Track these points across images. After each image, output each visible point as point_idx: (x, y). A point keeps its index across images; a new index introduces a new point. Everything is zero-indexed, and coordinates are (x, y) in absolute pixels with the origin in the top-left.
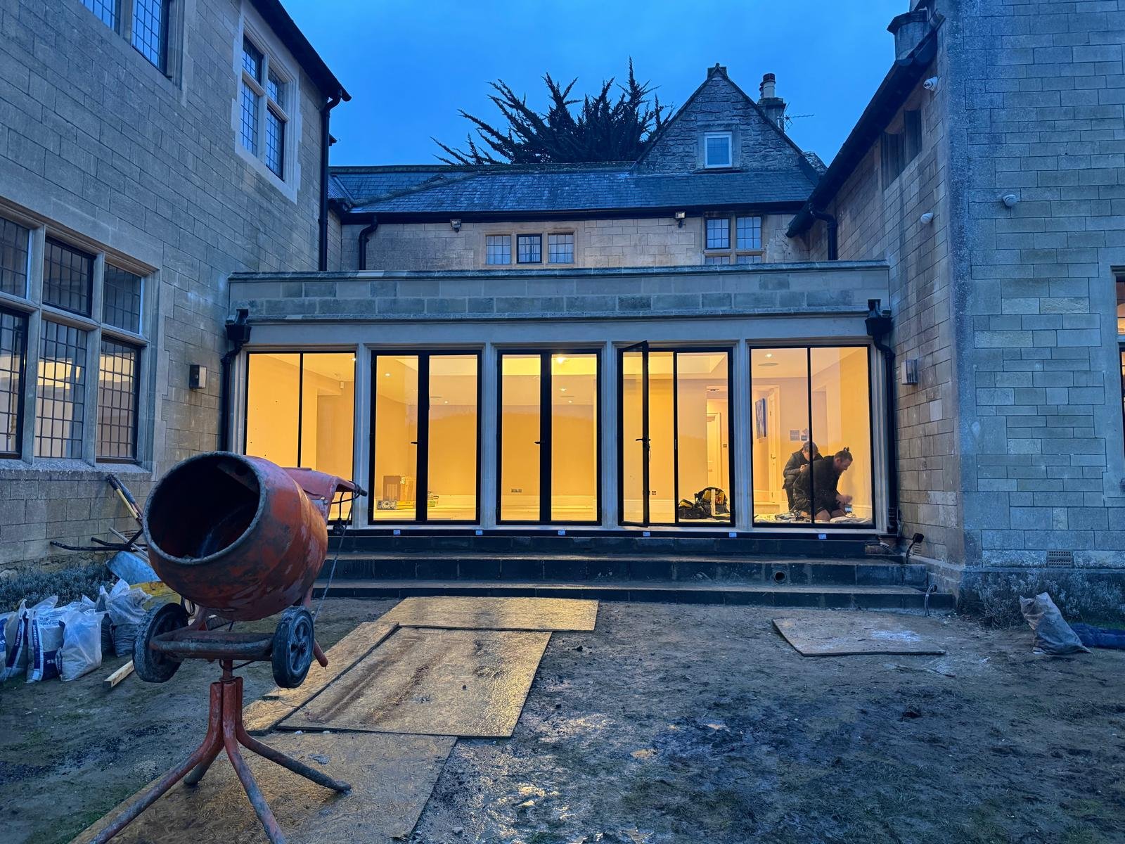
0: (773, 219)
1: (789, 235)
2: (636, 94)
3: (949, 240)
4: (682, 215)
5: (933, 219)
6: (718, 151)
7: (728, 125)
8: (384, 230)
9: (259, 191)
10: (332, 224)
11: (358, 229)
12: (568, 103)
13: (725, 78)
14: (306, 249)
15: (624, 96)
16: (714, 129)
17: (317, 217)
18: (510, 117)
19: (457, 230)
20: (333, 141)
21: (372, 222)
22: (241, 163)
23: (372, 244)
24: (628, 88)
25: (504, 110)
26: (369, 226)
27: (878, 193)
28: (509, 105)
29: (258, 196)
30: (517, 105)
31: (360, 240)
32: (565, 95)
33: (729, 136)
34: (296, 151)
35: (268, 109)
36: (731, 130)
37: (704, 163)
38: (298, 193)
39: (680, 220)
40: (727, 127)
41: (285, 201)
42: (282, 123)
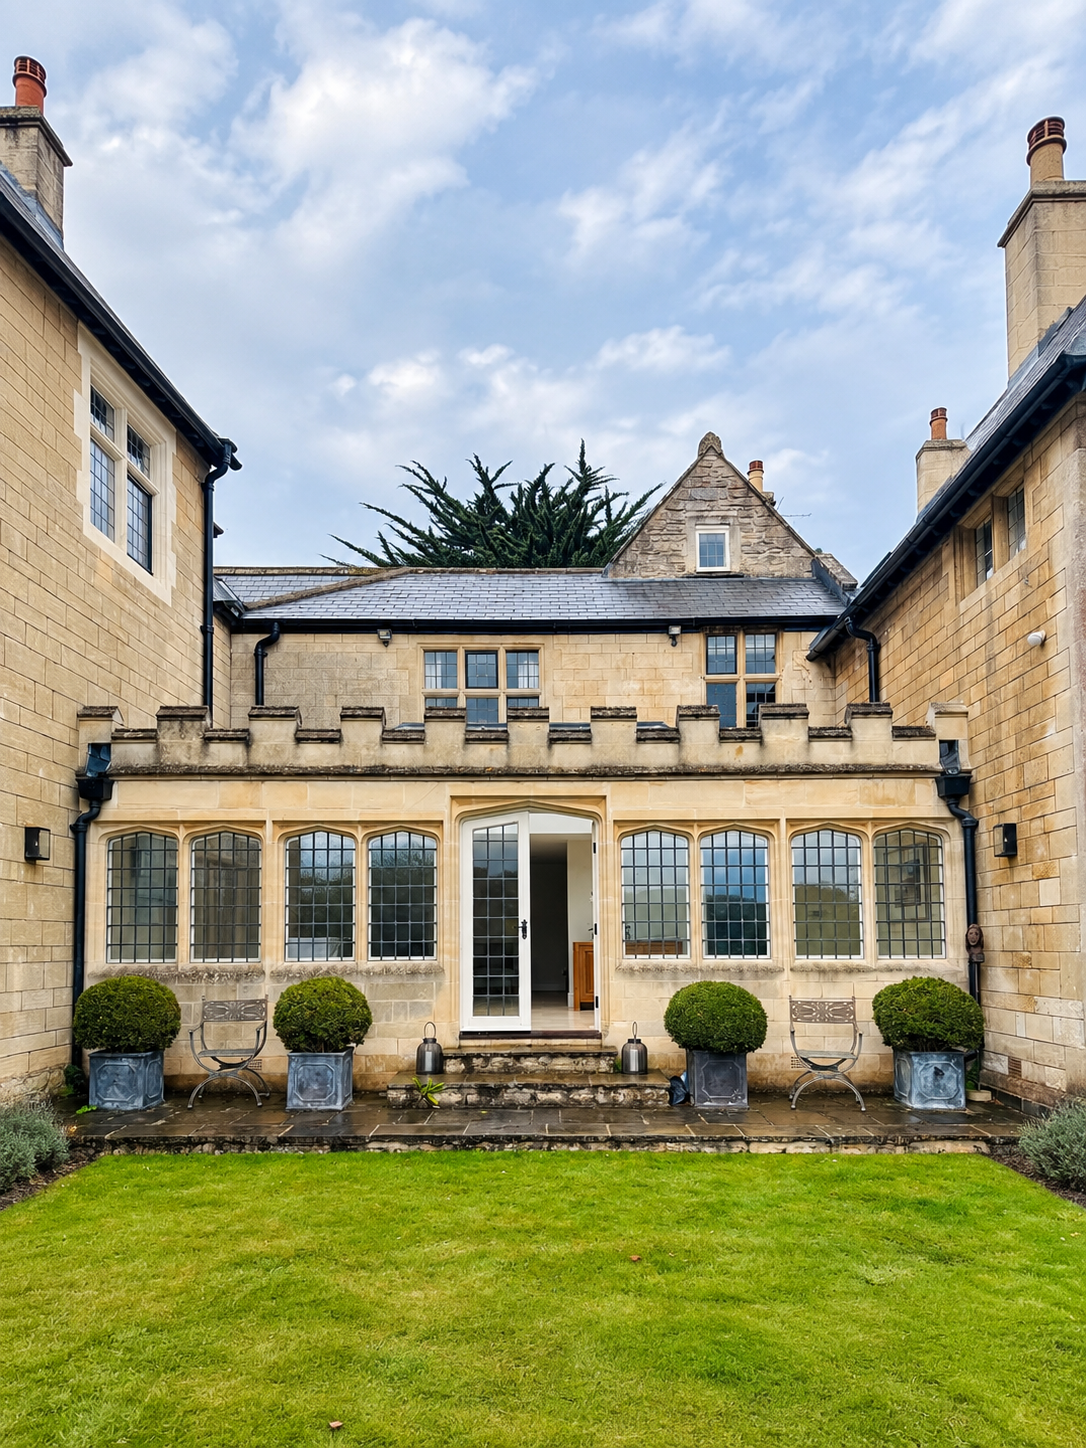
0: (789, 638)
1: (810, 658)
2: (587, 480)
3: (1073, 667)
4: (676, 630)
5: (1045, 639)
6: (712, 549)
7: (723, 517)
8: (289, 641)
9: (118, 588)
10: (219, 633)
11: (253, 640)
12: (497, 487)
13: (720, 455)
14: (185, 666)
15: (571, 481)
16: (707, 521)
17: (199, 624)
18: (430, 506)
19: (386, 643)
20: (218, 531)
21: (272, 632)
22: (92, 550)
23: (273, 660)
24: (577, 470)
25: (420, 496)
26: (267, 636)
27: (949, 606)
28: (426, 491)
29: (117, 596)
30: (437, 490)
31: (256, 655)
32: (494, 479)
33: (724, 530)
34: (169, 534)
35: (129, 478)
36: (729, 524)
37: (694, 564)
38: (173, 591)
39: (673, 637)
40: (724, 520)
41: (155, 602)
42: (149, 497)
